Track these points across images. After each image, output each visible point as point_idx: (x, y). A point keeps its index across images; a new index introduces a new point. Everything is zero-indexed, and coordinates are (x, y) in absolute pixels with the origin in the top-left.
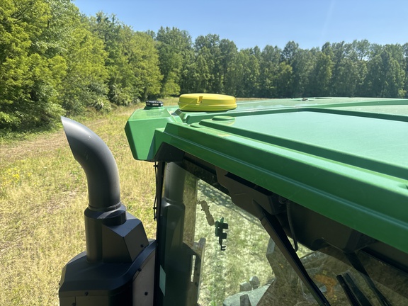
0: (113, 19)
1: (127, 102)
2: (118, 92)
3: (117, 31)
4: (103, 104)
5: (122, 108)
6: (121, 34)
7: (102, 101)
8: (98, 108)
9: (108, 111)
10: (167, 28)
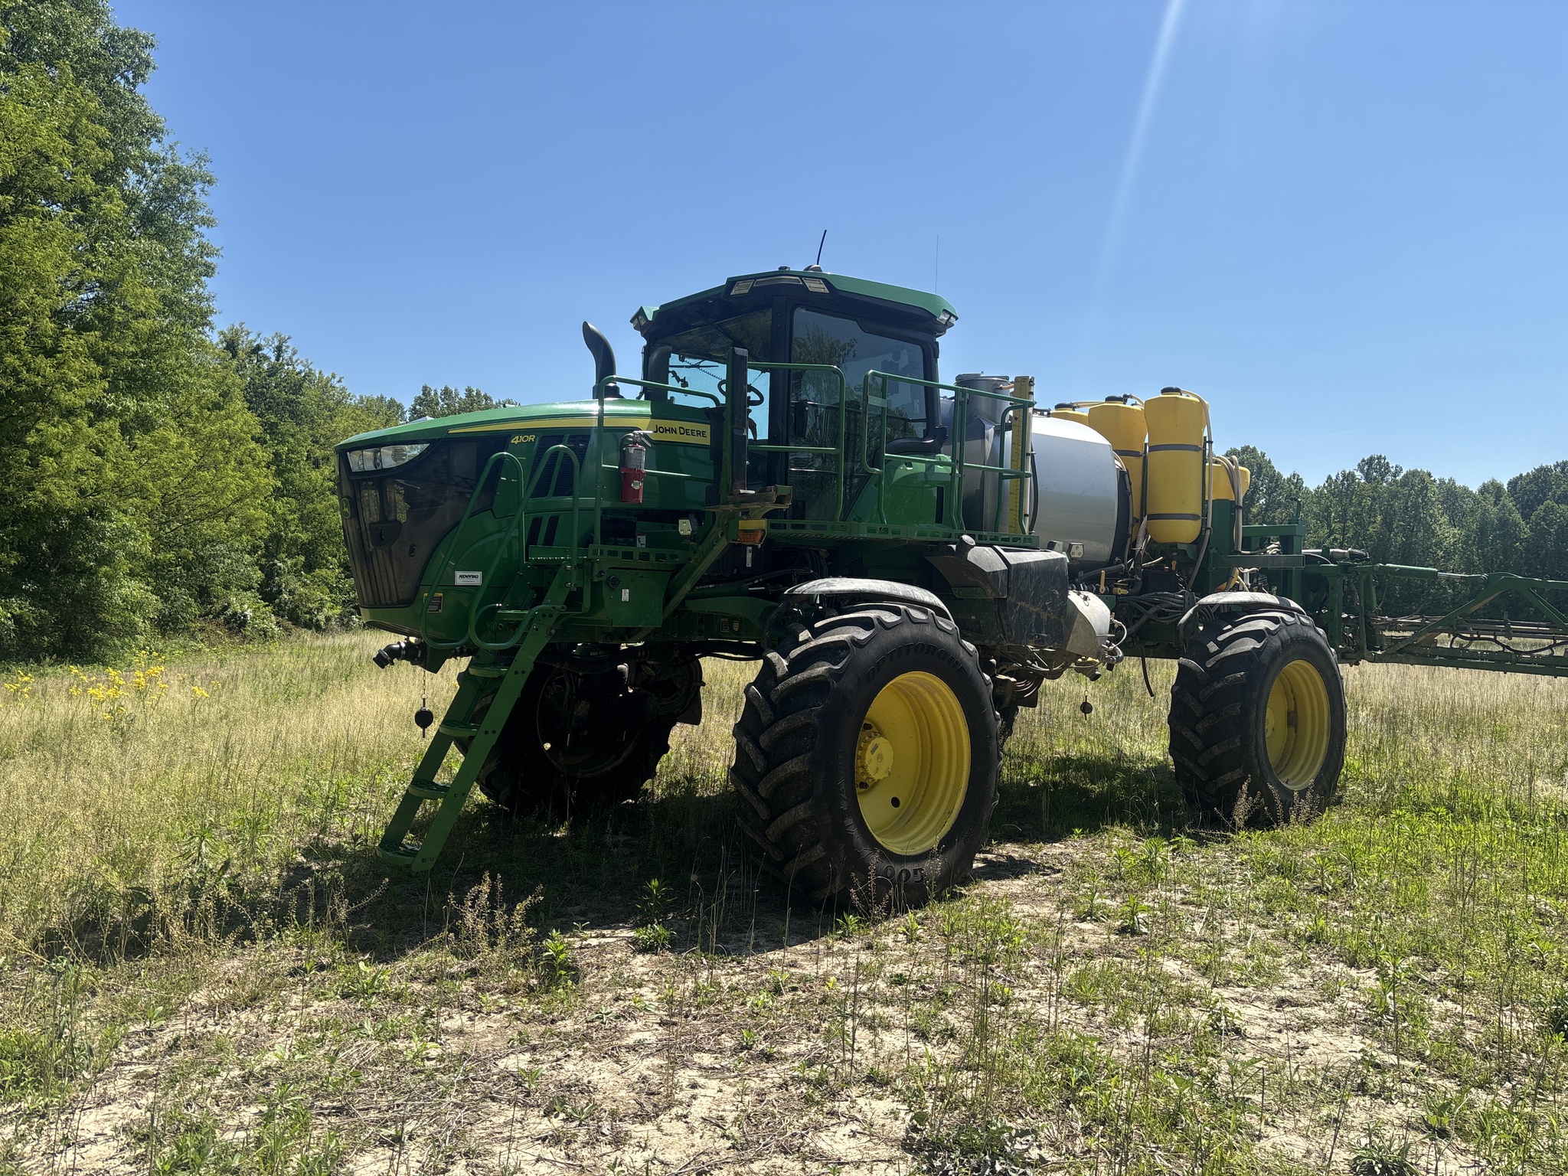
0: (279, 350)
1: (321, 617)
2: (293, 585)
3: (297, 388)
4: (249, 613)
5: (307, 635)
6: (308, 398)
7: (246, 605)
8: (236, 625)
9: (264, 634)
10: (447, 392)
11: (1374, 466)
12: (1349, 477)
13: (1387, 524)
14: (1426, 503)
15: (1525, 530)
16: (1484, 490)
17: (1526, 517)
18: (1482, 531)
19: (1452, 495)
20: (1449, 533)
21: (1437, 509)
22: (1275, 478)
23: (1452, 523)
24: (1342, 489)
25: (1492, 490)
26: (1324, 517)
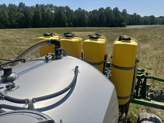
11: (80, 9)
12: (77, 10)
13: (81, 15)
14: (85, 13)
15: (93, 16)
16: (89, 12)
17: (93, 15)
18: (89, 16)
19: (87, 12)
20: (87, 17)
21: (85, 14)
22: (70, 10)
23: (87, 16)
24: (77, 11)
25: (90, 12)
26: (75, 14)
